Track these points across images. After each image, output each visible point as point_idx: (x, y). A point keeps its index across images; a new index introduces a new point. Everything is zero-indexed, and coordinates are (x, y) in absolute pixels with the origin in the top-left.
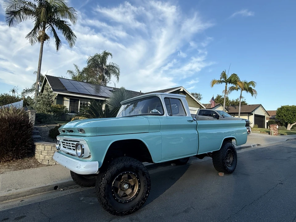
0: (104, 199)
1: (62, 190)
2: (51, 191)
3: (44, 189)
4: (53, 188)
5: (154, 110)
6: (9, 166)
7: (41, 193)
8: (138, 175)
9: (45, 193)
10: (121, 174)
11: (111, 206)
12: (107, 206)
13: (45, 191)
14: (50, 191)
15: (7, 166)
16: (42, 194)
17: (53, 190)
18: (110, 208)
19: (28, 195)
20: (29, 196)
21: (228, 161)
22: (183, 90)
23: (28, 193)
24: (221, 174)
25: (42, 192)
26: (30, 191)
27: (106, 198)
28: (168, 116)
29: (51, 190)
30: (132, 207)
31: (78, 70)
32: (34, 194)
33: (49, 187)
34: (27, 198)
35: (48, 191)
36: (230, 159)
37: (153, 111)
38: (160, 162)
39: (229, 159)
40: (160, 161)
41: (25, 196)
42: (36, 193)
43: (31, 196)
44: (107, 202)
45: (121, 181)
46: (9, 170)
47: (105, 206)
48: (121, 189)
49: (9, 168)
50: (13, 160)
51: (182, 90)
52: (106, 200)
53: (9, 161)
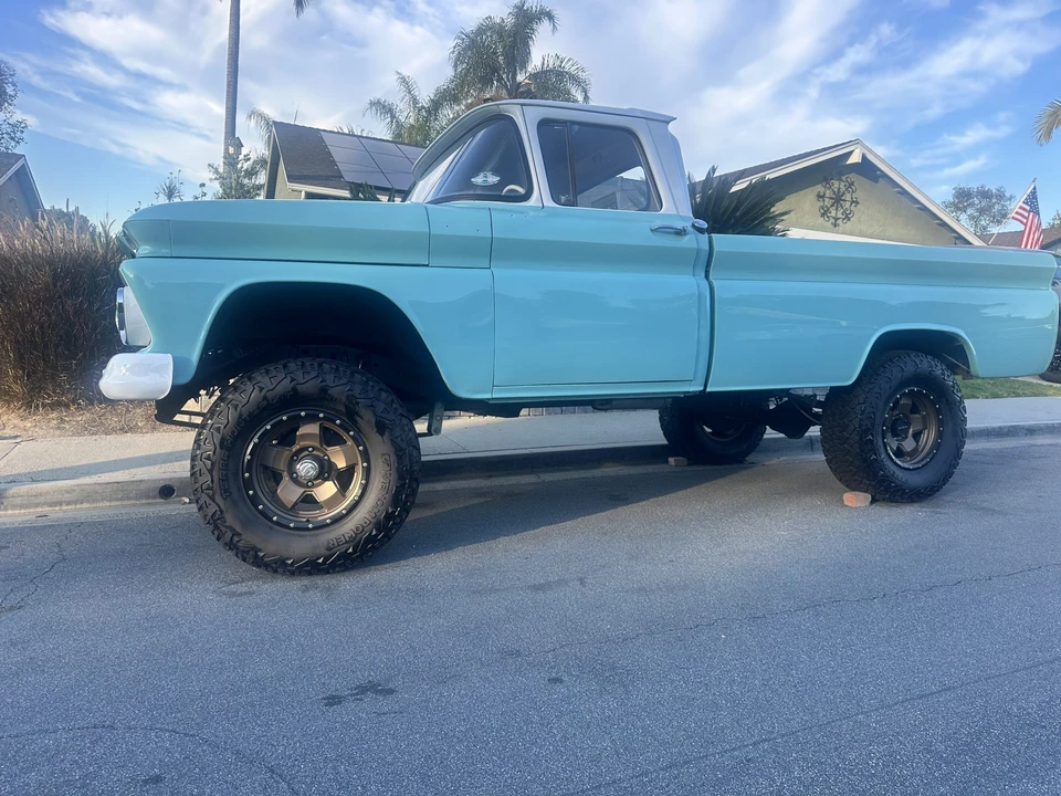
0: (209, 501)
1: (187, 500)
2: (151, 501)
3: (123, 491)
4: (157, 492)
5: (482, 175)
6: (62, 421)
7: (113, 504)
8: (359, 431)
9: (126, 502)
10: (285, 418)
11: (238, 529)
12: (223, 529)
13: (129, 499)
14: (144, 501)
15: (55, 422)
16: (116, 507)
17: (154, 497)
18: (236, 539)
19: (68, 503)
20: (73, 507)
21: (909, 445)
22: (864, 157)
23: (67, 497)
24: (856, 500)
25: (118, 500)
26: (74, 491)
27: (218, 499)
28: (549, 203)
29: (149, 497)
30: (329, 549)
31: (415, 101)
32: (88, 501)
33: (143, 487)
34: (66, 511)
35: (137, 499)
36: (924, 437)
37: (478, 180)
38: (489, 396)
39: (917, 436)
40: (486, 392)
41: (60, 504)
42: (96, 501)
43: (78, 506)
44: (221, 511)
45: (294, 450)
46: (58, 432)
47: (216, 527)
48: (292, 478)
49: (59, 428)
50: (79, 404)
51: (855, 159)
52: (219, 506)
53: (67, 406)
